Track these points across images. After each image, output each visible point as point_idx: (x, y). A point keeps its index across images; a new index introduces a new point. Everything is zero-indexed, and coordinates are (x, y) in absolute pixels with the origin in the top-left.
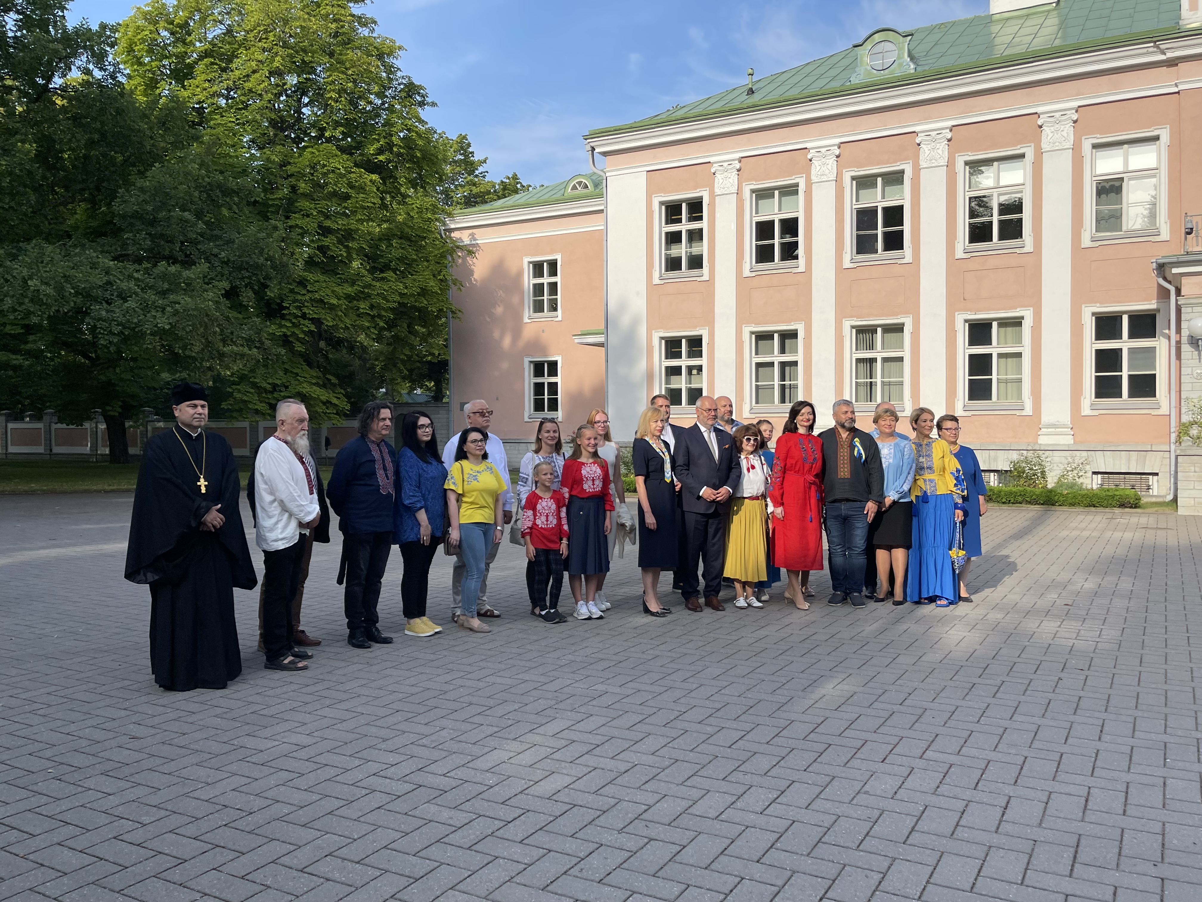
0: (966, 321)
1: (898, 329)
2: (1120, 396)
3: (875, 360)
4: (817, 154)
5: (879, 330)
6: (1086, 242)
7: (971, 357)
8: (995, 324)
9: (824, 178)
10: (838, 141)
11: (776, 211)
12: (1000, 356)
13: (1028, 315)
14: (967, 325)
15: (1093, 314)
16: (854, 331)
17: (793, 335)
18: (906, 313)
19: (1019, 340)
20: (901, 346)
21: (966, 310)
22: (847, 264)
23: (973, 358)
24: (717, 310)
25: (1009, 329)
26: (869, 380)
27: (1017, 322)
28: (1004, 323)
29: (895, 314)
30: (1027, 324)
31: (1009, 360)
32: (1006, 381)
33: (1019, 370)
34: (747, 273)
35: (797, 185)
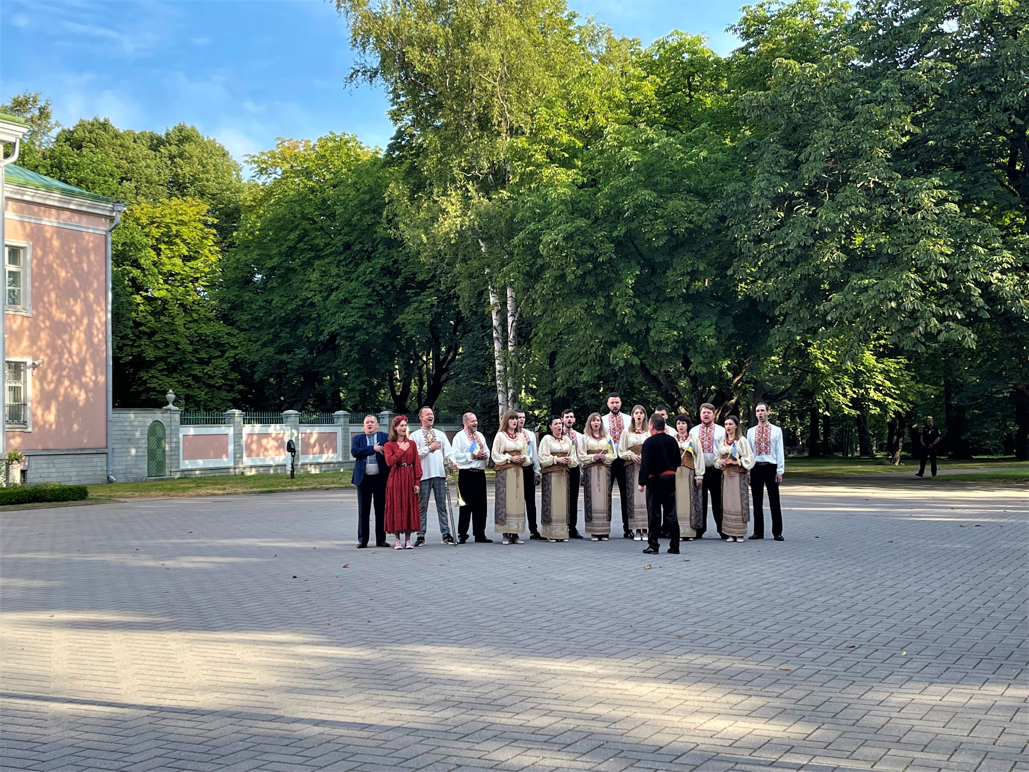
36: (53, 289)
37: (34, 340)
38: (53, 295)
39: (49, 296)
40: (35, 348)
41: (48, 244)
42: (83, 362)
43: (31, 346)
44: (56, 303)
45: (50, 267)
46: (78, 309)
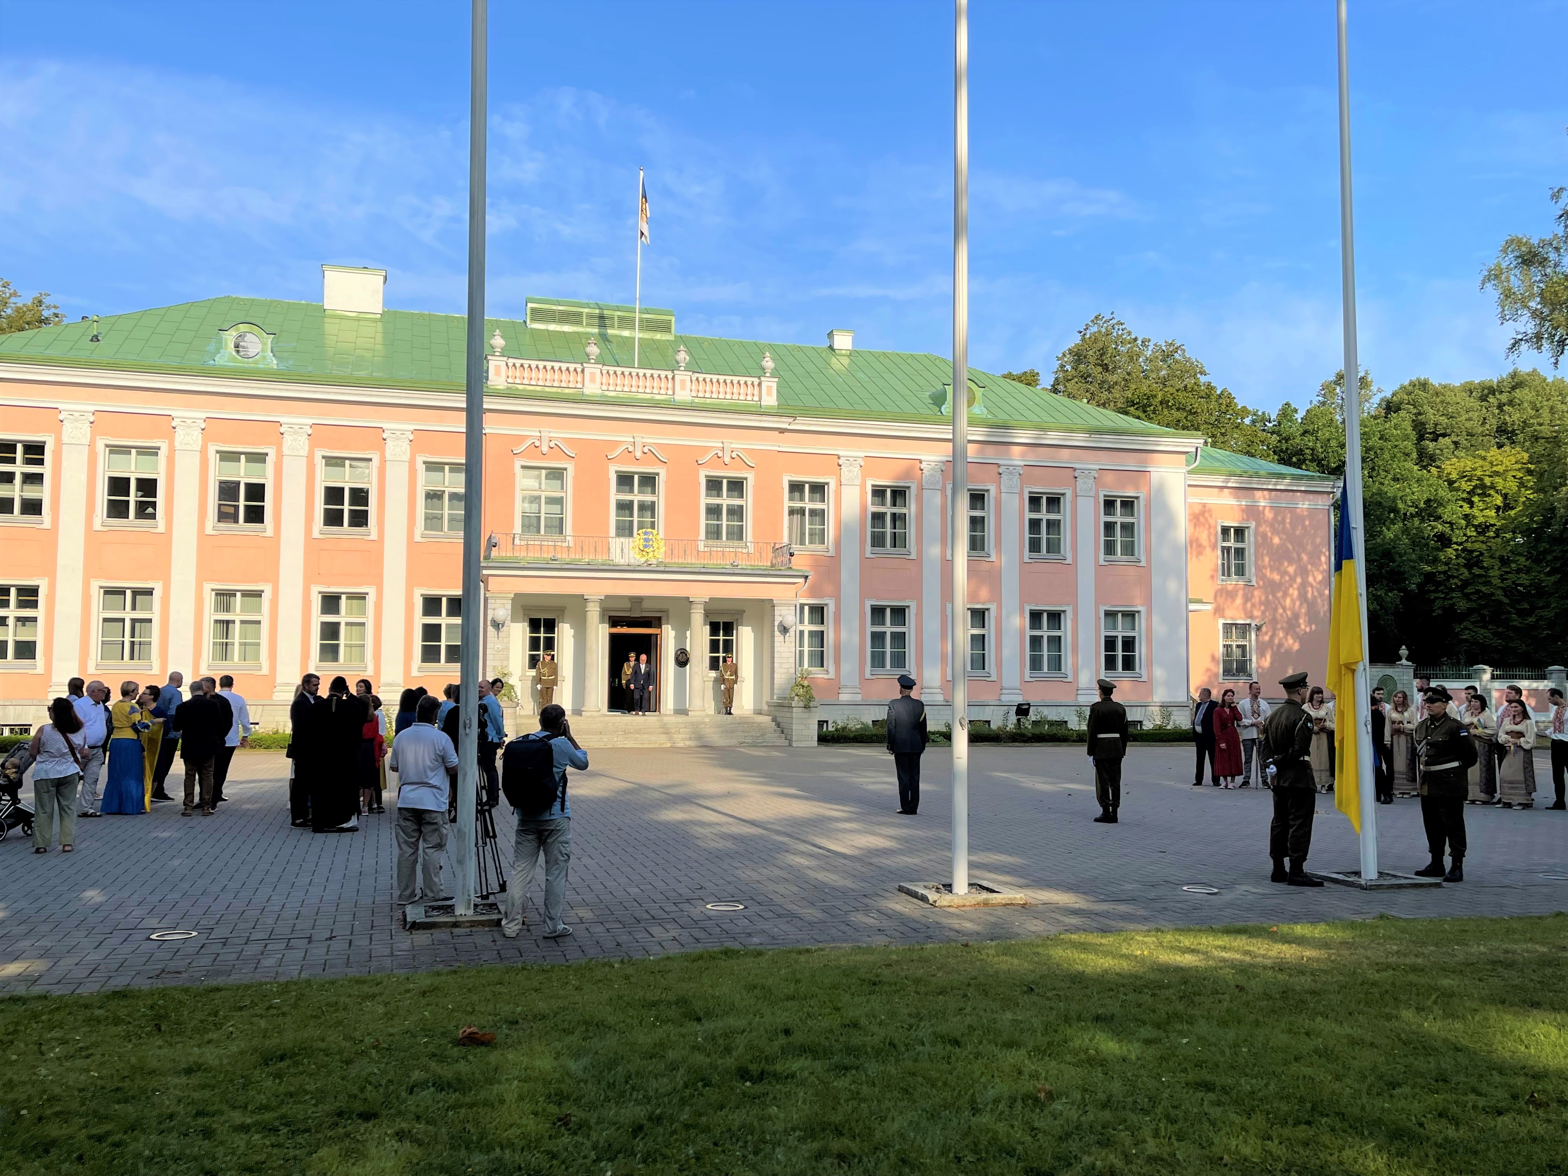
0: (320, 593)
1: (258, 594)
2: (439, 662)
3: (233, 622)
4: (183, 424)
5: (238, 594)
6: (418, 538)
7: (323, 624)
8: (344, 597)
9: (189, 448)
10: (204, 415)
11: (133, 469)
12: (347, 624)
13: (372, 591)
14: (320, 596)
15: (422, 595)
16: (213, 593)
17: (149, 592)
18: (266, 581)
19: (363, 612)
20: (259, 610)
21: (319, 583)
22: (209, 530)
23: (324, 625)
24: (60, 561)
25: (355, 602)
26: (225, 641)
27: (362, 597)
28: (352, 597)
29: (256, 582)
30: (371, 600)
31: (354, 627)
32: (351, 646)
33: (363, 637)
34: (97, 526)
35: (159, 448)
36: (1267, 554)
37: (1247, 599)
38: (1267, 559)
39: (1263, 561)
40: (1249, 605)
41: (1262, 516)
42: (1296, 616)
43: (1245, 603)
44: (1271, 566)
45: (1264, 536)
46: (1291, 570)
